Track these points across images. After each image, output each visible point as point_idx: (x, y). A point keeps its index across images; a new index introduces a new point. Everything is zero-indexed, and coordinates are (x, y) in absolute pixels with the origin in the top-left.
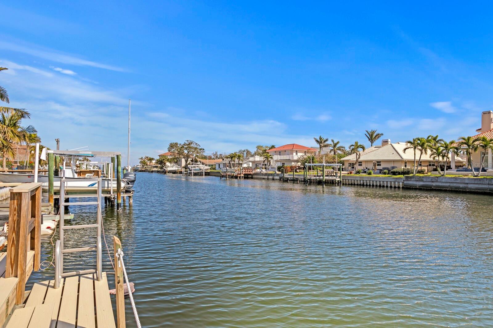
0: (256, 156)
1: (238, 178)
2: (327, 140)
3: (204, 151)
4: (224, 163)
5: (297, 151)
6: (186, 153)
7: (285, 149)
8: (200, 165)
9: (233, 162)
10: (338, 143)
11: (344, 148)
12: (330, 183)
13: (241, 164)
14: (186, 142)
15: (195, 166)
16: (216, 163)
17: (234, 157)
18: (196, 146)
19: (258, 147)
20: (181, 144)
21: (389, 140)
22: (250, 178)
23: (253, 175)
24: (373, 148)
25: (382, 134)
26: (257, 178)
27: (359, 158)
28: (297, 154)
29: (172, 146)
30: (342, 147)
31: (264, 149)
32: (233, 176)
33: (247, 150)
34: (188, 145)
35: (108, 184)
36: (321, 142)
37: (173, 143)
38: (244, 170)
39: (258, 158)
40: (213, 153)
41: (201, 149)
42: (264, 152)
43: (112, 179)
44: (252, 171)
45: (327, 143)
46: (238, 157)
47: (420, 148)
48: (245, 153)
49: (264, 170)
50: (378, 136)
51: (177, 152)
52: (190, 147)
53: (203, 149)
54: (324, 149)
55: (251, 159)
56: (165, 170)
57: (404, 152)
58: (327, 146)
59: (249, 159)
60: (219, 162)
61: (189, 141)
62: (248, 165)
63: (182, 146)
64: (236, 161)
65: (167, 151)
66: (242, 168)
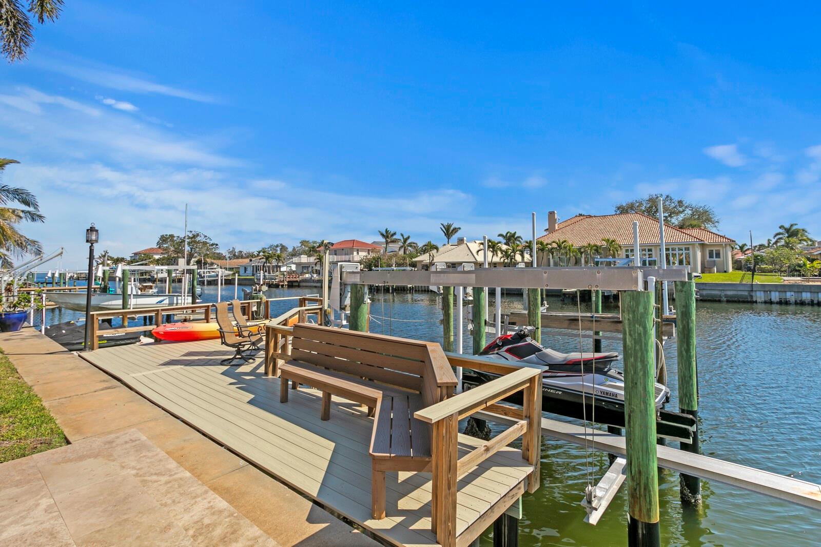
0: (301, 256)
1: (280, 287)
2: (395, 234)
4: (253, 266)
5: (358, 251)
6: (189, 250)
7: (342, 247)
8: (217, 270)
9: (268, 264)
10: (409, 237)
11: (416, 244)
12: (401, 290)
13: (280, 267)
14: (188, 233)
15: (209, 270)
16: (240, 266)
17: (272, 257)
18: (204, 240)
19: (303, 243)
20: (179, 237)
21: (465, 239)
22: (296, 286)
23: (300, 282)
24: (449, 247)
25: (460, 228)
26: (306, 287)
27: (433, 260)
28: (358, 253)
29: (164, 239)
30: (414, 243)
31: (312, 245)
32: (272, 284)
33: (281, 244)
34: (192, 238)
35: (177, 300)
36: (388, 237)
37: (166, 235)
38: (287, 276)
39: (304, 259)
40: (228, 249)
41: (213, 245)
42: (312, 249)
44: (299, 277)
45: (395, 237)
46: (277, 258)
47: (491, 249)
48: (278, 249)
49: (315, 275)
50: (456, 230)
51: (172, 249)
52: (195, 242)
53: (217, 245)
54: (391, 245)
55: (295, 260)
56: (154, 277)
57: (477, 254)
58: (395, 242)
59: (291, 260)
60: (244, 264)
61: (193, 233)
62: (290, 268)
63: (181, 239)
64: (274, 263)
65: (156, 247)
66: (285, 273)
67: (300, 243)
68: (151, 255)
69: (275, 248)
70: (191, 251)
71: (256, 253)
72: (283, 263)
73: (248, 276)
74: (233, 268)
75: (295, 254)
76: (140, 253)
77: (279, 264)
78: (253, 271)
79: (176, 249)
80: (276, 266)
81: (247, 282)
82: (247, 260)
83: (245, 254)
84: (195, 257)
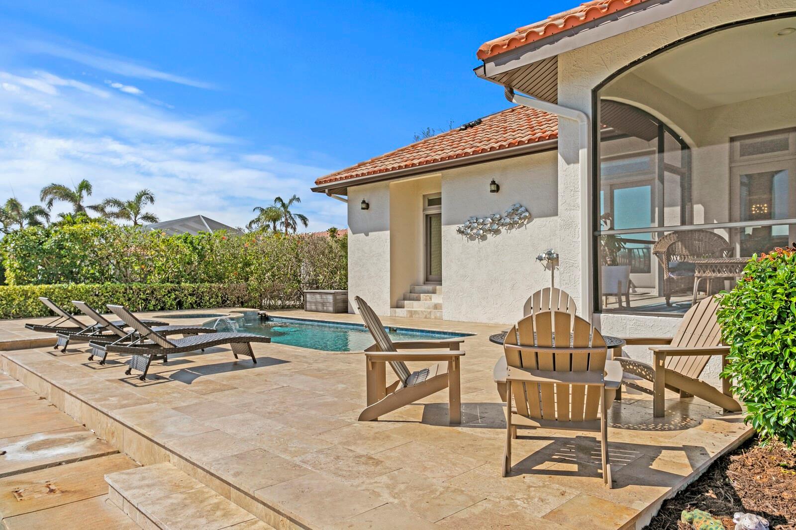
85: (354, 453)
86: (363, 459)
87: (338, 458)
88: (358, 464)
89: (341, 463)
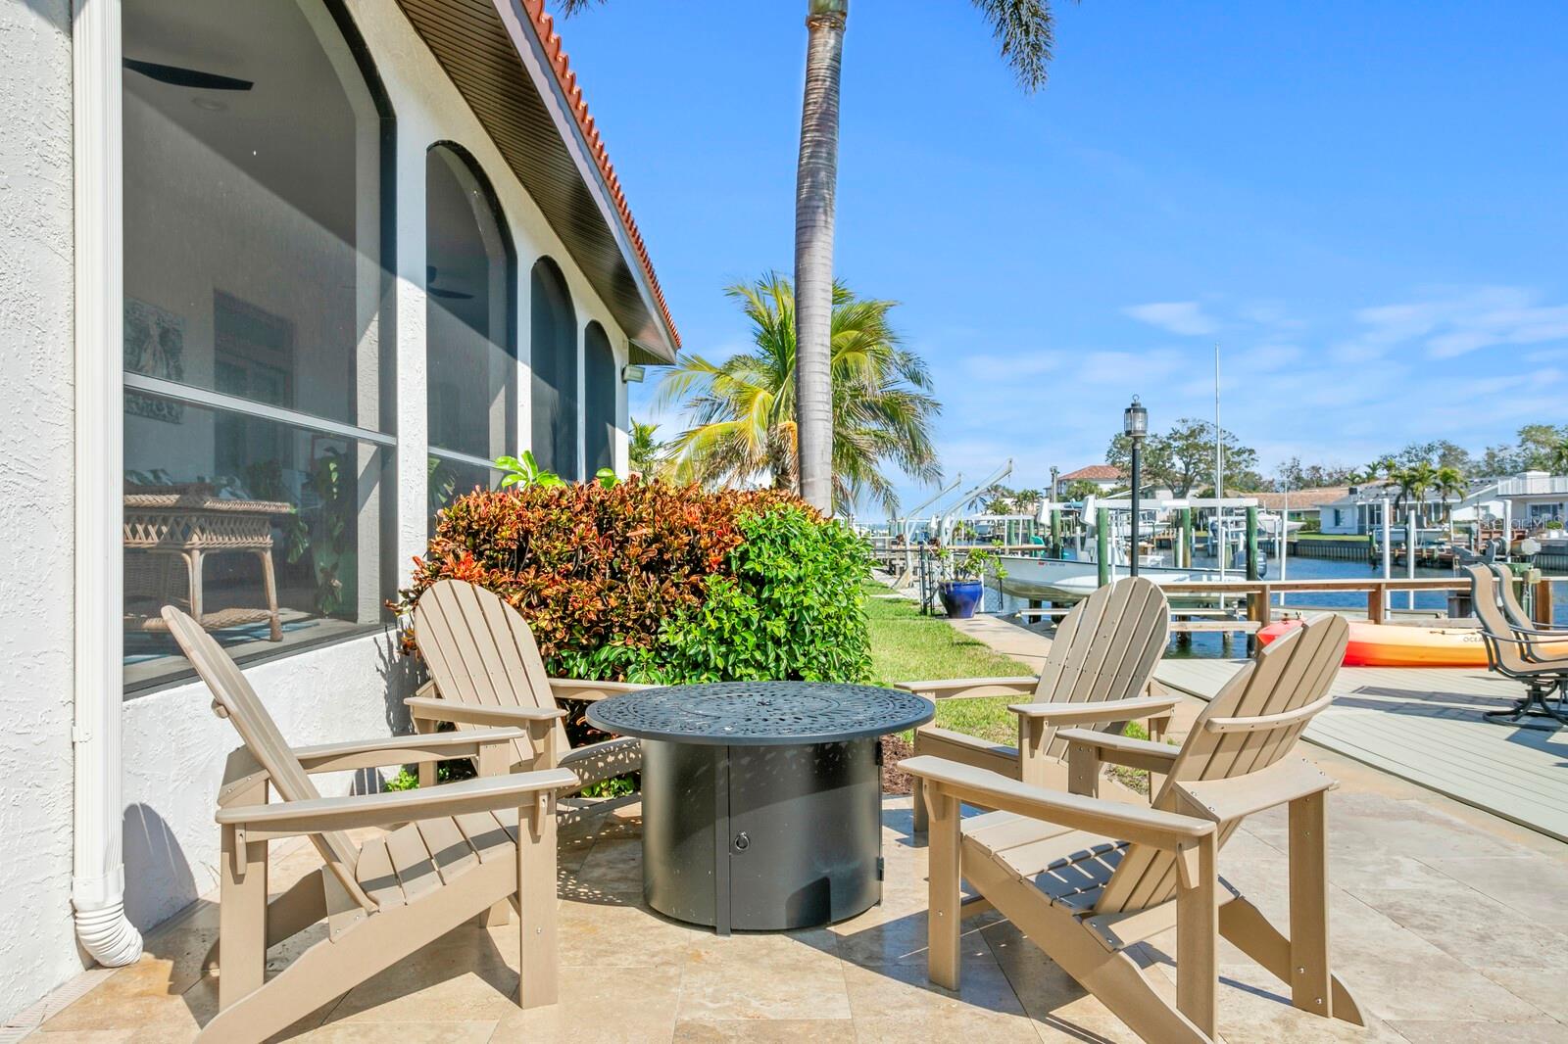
0: (1528, 474)
3: (1253, 456)
4: (1362, 508)
6: (1181, 468)
13: (1447, 508)
14: (1179, 427)
16: (1321, 506)
17: (1420, 480)
18: (1219, 441)
20: (1155, 436)
29: (1120, 445)
33: (1443, 443)
34: (1187, 438)
39: (1541, 483)
40: (1279, 464)
41: (1240, 453)
43: (1223, 570)
46: (1438, 481)
48: (1435, 457)
52: (1196, 446)
53: (1251, 452)
55: (1505, 485)
59: (1489, 488)
60: (1331, 502)
61: (1190, 424)
62: (1482, 512)
63: (1161, 442)
64: (1431, 497)
65: (1104, 464)
66: (1474, 527)
67: (1520, 433)
68: (1094, 482)
69: (1422, 454)
70: (1187, 470)
71: (1363, 471)
72: (1462, 495)
73: (1345, 534)
74: (1299, 514)
75: (1496, 469)
76: (1069, 480)
77: (1449, 501)
78: (1362, 519)
79: (1151, 466)
80: (1437, 506)
81: (1345, 552)
82: (1342, 492)
83: (1330, 475)
84: (1197, 486)
85: (1435, 937)
86: (1418, 920)
87: (1482, 939)
88: (1437, 916)
89: (1478, 926)
